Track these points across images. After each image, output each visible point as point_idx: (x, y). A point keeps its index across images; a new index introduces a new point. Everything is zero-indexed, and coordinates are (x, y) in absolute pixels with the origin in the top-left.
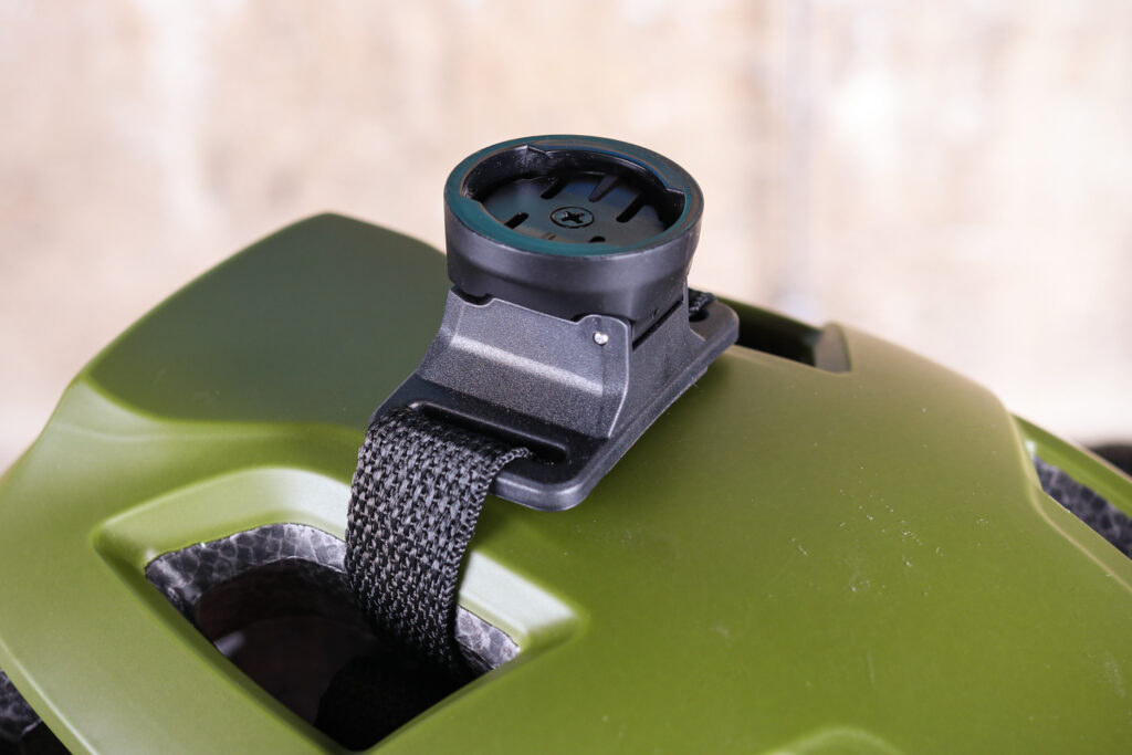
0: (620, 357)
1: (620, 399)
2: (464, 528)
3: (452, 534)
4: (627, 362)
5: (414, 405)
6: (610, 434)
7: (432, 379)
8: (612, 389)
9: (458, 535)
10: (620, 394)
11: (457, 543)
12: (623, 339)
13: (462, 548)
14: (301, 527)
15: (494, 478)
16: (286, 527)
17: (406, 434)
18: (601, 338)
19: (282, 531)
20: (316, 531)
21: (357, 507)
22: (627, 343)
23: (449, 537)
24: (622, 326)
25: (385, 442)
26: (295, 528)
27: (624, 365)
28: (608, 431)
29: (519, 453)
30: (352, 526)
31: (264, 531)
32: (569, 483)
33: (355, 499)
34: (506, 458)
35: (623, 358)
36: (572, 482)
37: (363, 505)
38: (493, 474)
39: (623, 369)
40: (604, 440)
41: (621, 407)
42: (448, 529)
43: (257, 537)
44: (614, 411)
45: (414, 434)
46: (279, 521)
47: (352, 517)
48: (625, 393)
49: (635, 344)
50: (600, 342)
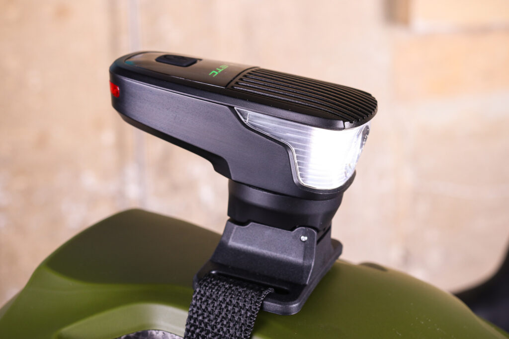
0: (312, 248)
1: (311, 267)
2: (249, 326)
3: (243, 330)
4: (315, 250)
5: (214, 272)
6: (307, 283)
7: (219, 261)
8: (306, 263)
9: (246, 330)
10: (311, 265)
11: (246, 333)
12: (314, 239)
13: (249, 335)
14: (157, 331)
15: (262, 301)
16: (149, 332)
17: (217, 284)
18: (304, 238)
19: (147, 333)
20: (165, 333)
21: (192, 322)
22: (316, 240)
23: (242, 331)
24: (314, 233)
25: (207, 288)
26: (154, 332)
27: (313, 251)
28: (306, 281)
29: (271, 290)
30: (188, 331)
31: (138, 334)
32: (295, 301)
33: (190, 318)
34: (266, 292)
35: (313, 248)
36: (296, 301)
37: (196, 319)
38: (262, 299)
39: (313, 253)
40: (305, 285)
41: (311, 271)
42: (241, 327)
43: (134, 337)
44: (308, 273)
45: (221, 284)
46: (146, 329)
47: (188, 327)
48: (313, 265)
49: (318, 241)
50: (304, 240)
